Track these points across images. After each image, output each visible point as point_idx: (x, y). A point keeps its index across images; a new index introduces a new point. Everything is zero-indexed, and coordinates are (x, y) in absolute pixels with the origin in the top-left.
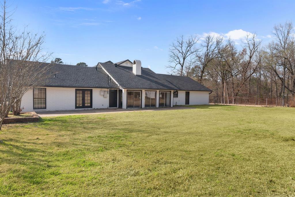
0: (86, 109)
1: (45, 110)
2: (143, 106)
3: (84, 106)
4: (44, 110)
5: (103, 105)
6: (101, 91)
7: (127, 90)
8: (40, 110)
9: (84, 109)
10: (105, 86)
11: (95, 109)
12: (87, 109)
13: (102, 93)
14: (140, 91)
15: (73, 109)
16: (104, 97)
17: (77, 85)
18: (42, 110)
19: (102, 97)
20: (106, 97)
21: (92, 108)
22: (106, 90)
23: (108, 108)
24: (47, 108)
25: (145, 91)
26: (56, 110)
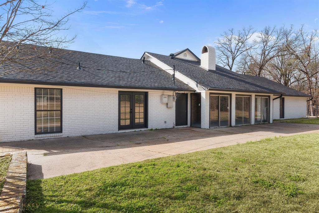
0: (137, 130)
1: (60, 134)
2: (234, 122)
3: (133, 125)
4: (58, 134)
5: (165, 122)
6: (164, 96)
7: (210, 93)
8: (49, 135)
9: (134, 130)
10: (170, 86)
11: (152, 129)
12: (139, 130)
13: (165, 100)
14: (229, 96)
15: (114, 132)
16: (167, 107)
17: (122, 83)
18: (53, 135)
19: (164, 107)
20: (170, 108)
21: (147, 128)
22: (171, 93)
23: (174, 127)
24: (63, 132)
25: (236, 95)
26: (83, 134)
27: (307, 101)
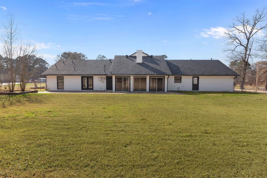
2: (132, 90)
3: (88, 88)
5: (101, 88)
7: (116, 76)
8: (61, 90)
10: (103, 73)
11: (95, 91)
12: (90, 90)
13: (100, 79)
15: (80, 90)
16: (101, 82)
22: (103, 76)
23: (105, 90)
24: (64, 89)
26: (70, 90)
27: (234, 79)
